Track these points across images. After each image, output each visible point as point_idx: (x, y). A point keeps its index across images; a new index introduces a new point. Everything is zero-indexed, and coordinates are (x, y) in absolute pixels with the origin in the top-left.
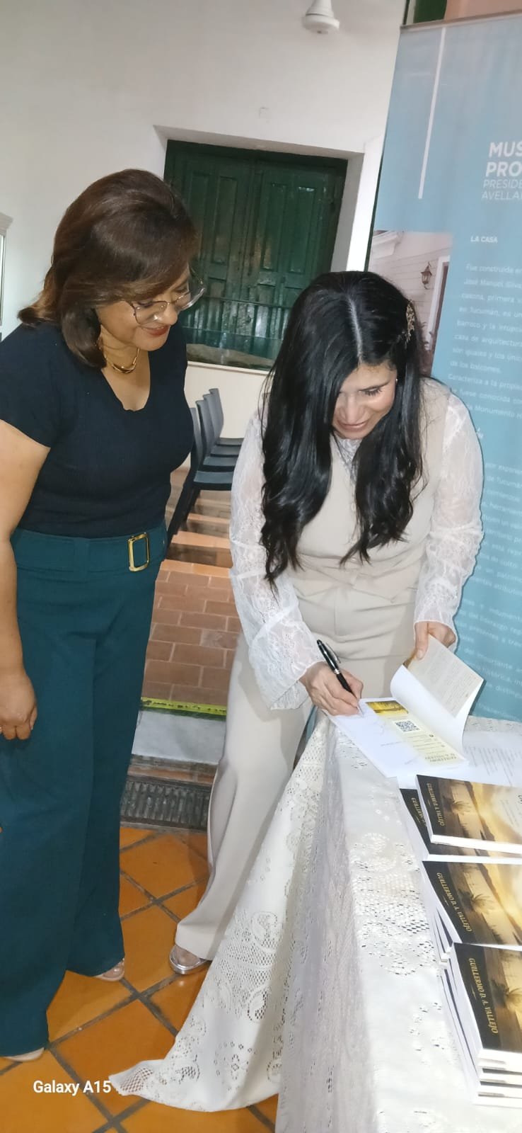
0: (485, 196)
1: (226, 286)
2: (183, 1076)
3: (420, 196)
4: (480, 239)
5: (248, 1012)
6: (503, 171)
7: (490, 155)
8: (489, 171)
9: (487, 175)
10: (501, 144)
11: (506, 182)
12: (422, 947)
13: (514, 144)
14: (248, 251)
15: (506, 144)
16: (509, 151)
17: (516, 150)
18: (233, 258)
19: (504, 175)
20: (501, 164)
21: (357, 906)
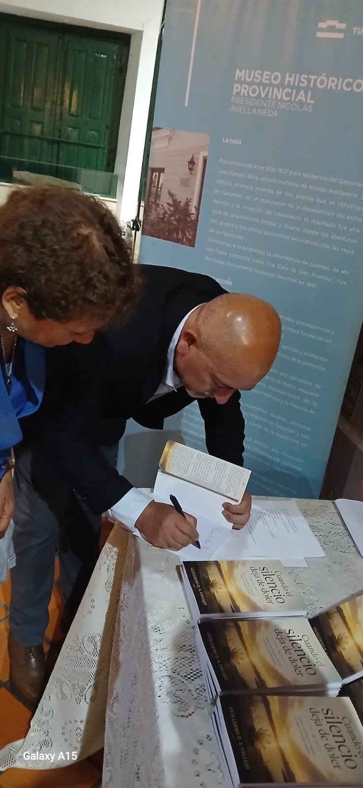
0: (232, 109)
1: (43, 127)
2: (41, 747)
3: (186, 104)
4: (229, 141)
6: (246, 92)
7: (236, 79)
8: (235, 91)
9: (234, 93)
10: (244, 71)
11: (247, 100)
12: (198, 691)
13: (253, 72)
14: (59, 101)
15: (248, 71)
16: (249, 77)
17: (254, 77)
18: (48, 106)
19: (246, 95)
20: (244, 86)
21: (154, 663)
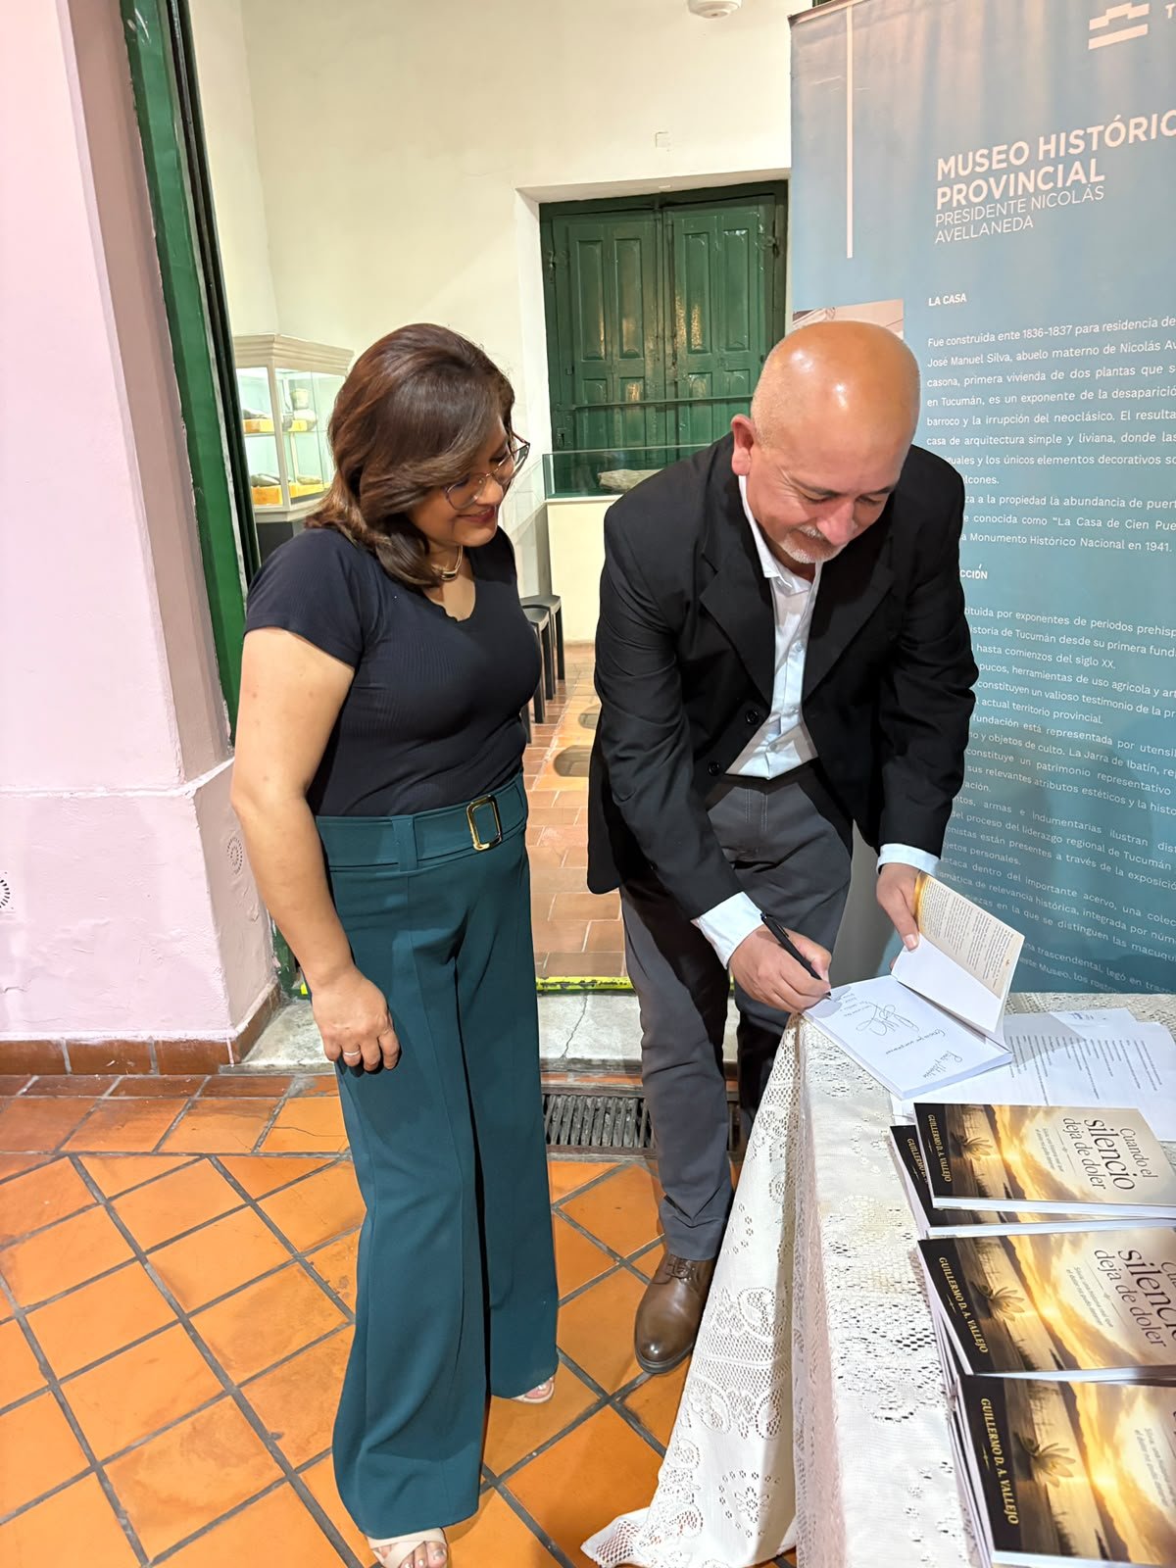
0: (940, 237)
1: (645, 385)
2: (682, 1527)
3: (850, 255)
4: (942, 301)
5: (757, 1426)
6: (961, 197)
7: (940, 178)
8: (940, 201)
9: (939, 208)
10: (953, 158)
11: (966, 212)
12: (925, 1372)
13: (971, 154)
14: (668, 333)
15: (960, 157)
16: (965, 168)
17: (975, 164)
18: (650, 345)
19: (964, 202)
20: (956, 187)
